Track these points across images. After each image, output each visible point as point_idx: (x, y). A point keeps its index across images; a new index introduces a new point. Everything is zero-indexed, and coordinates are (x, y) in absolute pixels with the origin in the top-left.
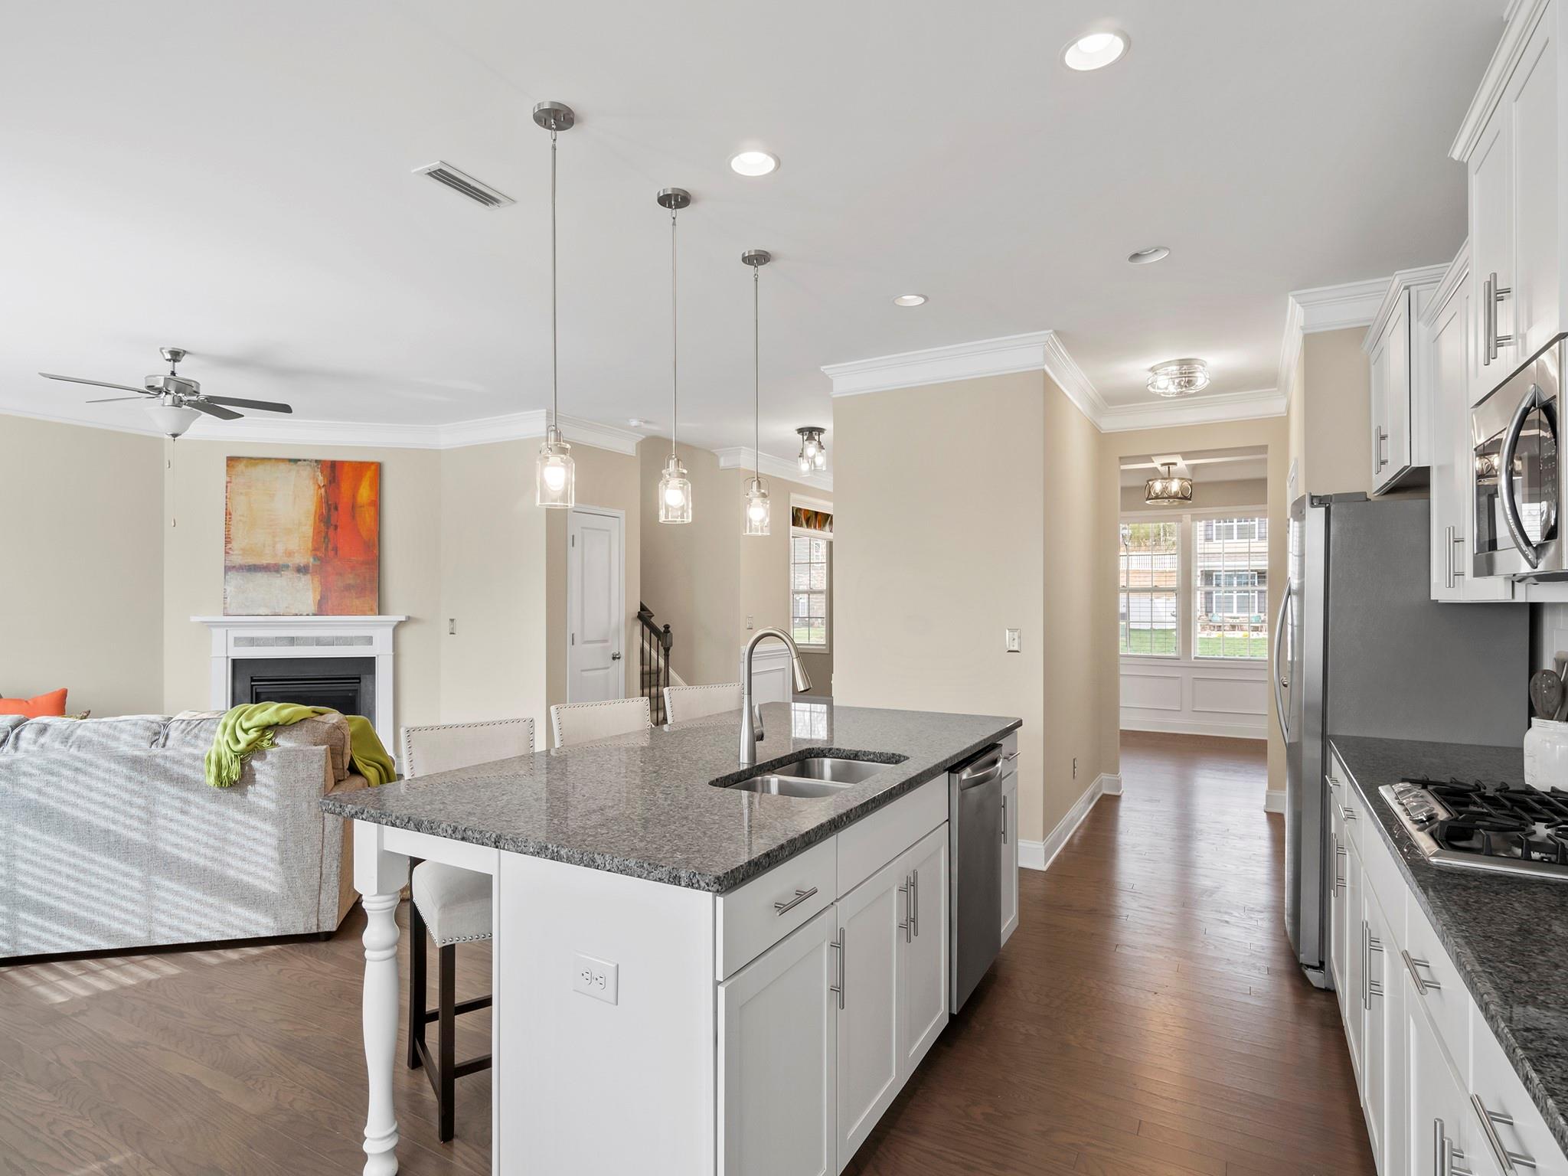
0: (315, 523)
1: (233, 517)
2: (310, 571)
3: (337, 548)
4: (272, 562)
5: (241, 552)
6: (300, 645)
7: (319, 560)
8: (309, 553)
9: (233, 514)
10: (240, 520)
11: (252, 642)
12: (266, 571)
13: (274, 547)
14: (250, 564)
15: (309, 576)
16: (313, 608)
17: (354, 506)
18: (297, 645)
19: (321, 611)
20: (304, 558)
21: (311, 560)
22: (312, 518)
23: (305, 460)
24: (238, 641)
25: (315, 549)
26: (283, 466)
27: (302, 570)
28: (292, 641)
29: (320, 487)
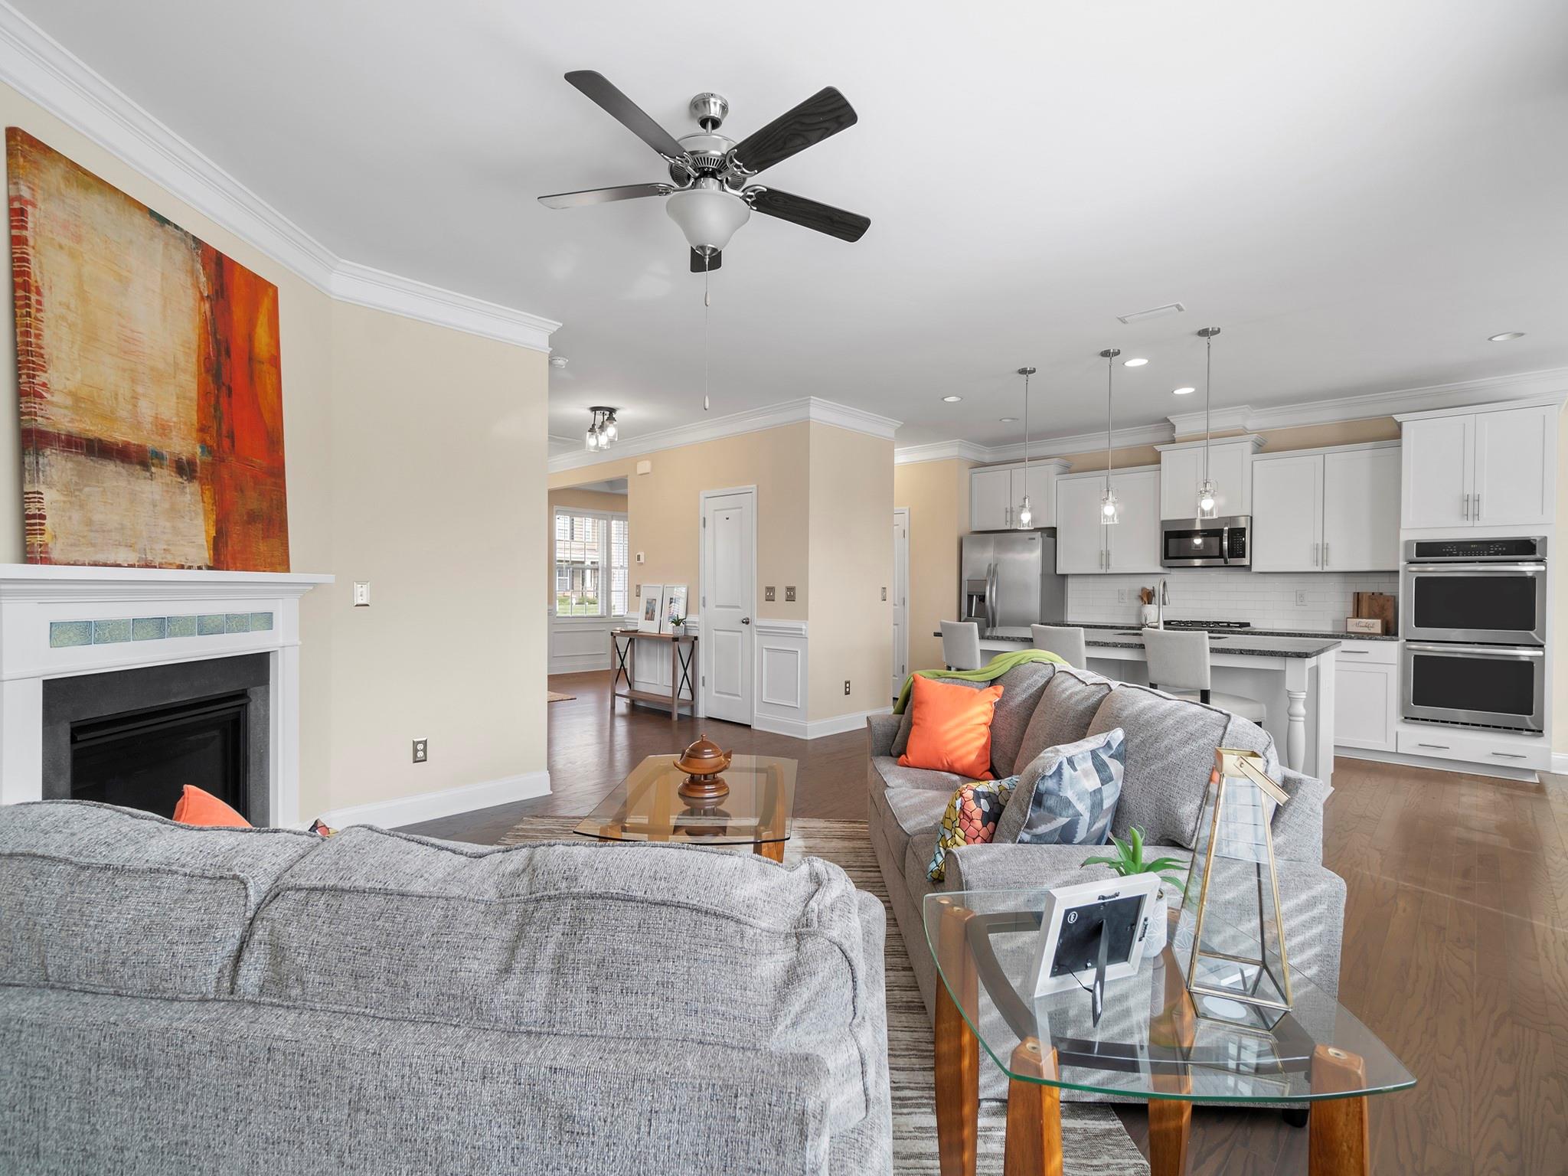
0: (200, 374)
1: (45, 301)
2: (198, 475)
3: (233, 432)
4: (133, 439)
5: (69, 402)
6: (175, 635)
7: (210, 453)
8: (194, 435)
9: (45, 291)
10: (63, 318)
11: (89, 632)
12: (123, 461)
13: (135, 406)
14: (90, 435)
15: (193, 488)
16: (205, 555)
17: (251, 358)
18: (170, 635)
19: (218, 563)
20: (184, 444)
21: (199, 450)
22: (194, 359)
23: (176, 227)
24: (60, 633)
25: (202, 429)
26: (140, 220)
27: (184, 469)
28: (162, 627)
29: (202, 298)
